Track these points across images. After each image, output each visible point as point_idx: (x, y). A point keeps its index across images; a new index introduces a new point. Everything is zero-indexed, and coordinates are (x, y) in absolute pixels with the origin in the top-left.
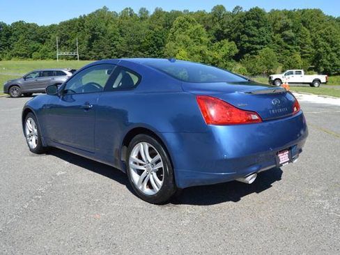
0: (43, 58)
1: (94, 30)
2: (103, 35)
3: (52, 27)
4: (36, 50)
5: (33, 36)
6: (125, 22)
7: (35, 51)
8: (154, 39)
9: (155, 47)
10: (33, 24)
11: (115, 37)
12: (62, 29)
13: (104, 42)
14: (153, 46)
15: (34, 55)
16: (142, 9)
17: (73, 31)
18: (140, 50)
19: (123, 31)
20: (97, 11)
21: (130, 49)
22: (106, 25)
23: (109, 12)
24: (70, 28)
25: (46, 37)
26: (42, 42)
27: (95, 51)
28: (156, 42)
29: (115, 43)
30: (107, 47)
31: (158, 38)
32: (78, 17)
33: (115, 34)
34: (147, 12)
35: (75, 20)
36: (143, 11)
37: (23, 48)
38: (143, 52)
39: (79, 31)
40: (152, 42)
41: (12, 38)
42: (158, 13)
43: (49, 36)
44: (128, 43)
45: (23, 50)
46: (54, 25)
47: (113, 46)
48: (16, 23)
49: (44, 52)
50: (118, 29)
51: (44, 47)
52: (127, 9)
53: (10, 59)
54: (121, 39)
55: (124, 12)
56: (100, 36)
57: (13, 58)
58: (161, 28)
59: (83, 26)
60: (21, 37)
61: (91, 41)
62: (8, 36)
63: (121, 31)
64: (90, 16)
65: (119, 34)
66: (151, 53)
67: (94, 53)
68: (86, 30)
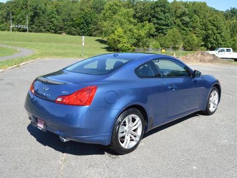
1: (35, 8)
2: (43, 13)
6: (61, 4)
8: (84, 18)
9: (85, 24)
11: (53, 15)
12: (8, 7)
13: (44, 19)
14: (83, 24)
17: (18, 9)
18: (73, 26)
19: (59, 10)
21: (64, 25)
22: (46, 5)
24: (15, 6)
27: (36, 25)
28: (86, 20)
29: (53, 20)
30: (46, 23)
31: (88, 18)
33: (52, 13)
38: (75, 28)
39: (22, 9)
40: (83, 20)
44: (63, 20)
46: (1, 3)
47: (51, 22)
50: (55, 9)
54: (57, 17)
56: (41, 14)
58: (89, 9)
59: (27, 5)
61: (33, 17)
63: (57, 11)
65: (56, 13)
66: (82, 29)
67: (35, 27)
68: (29, 8)
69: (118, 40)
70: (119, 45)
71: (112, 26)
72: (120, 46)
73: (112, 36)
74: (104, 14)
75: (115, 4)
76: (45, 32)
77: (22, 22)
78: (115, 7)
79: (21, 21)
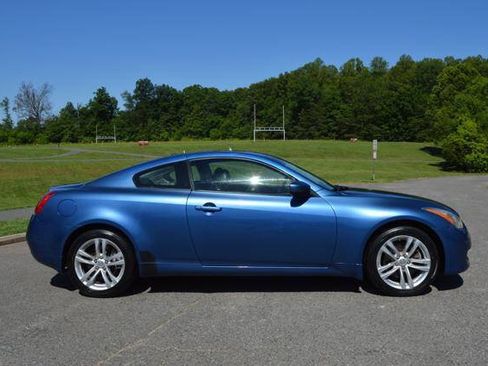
0: (224, 137)
1: (301, 94)
2: (316, 100)
3: (239, 91)
4: (215, 125)
5: (213, 106)
6: (350, 80)
7: (215, 127)
8: (398, 105)
9: (400, 117)
10: (212, 89)
11: (335, 103)
12: (253, 95)
13: (317, 112)
14: (395, 116)
15: (213, 132)
16: (377, 58)
17: (270, 97)
18: (374, 123)
19: (346, 93)
20: (306, 67)
21: (359, 122)
22: (321, 85)
23: (324, 67)
24: (264, 93)
25: (230, 107)
26: (225, 115)
27: (302, 126)
28: (401, 109)
29: (334, 112)
30: (321, 119)
31: (405, 103)
32: (277, 77)
33: (334, 98)
34: (385, 63)
35: (273, 81)
36: (379, 63)
37: (197, 123)
38: (378, 126)
39: (278, 96)
40: (394, 110)
41: (183, 109)
42: (405, 64)
43: (233, 105)
44: (355, 113)
45: (197, 125)
46: (240, 89)
47: (331, 117)
48: (190, 88)
49: (226, 128)
50: (338, 92)
51: (228, 121)
52: (353, 60)
53: (179, 139)
54: (343, 106)
55: (348, 66)
56: (311, 103)
57: (184, 138)
58: (408, 86)
59: (285, 90)
60: (196, 107)
61: (296, 111)
62: (178, 107)
63: (342, 95)
64: (297, 73)
65: (339, 99)
66: (393, 127)
67: (301, 129)
68: (290, 94)
69: (466, 147)
70: (467, 156)
71: (453, 117)
72: (469, 157)
73: (453, 137)
74: (438, 94)
75: (462, 70)
76: (319, 137)
77: (277, 121)
78: (463, 75)
79: (275, 120)
